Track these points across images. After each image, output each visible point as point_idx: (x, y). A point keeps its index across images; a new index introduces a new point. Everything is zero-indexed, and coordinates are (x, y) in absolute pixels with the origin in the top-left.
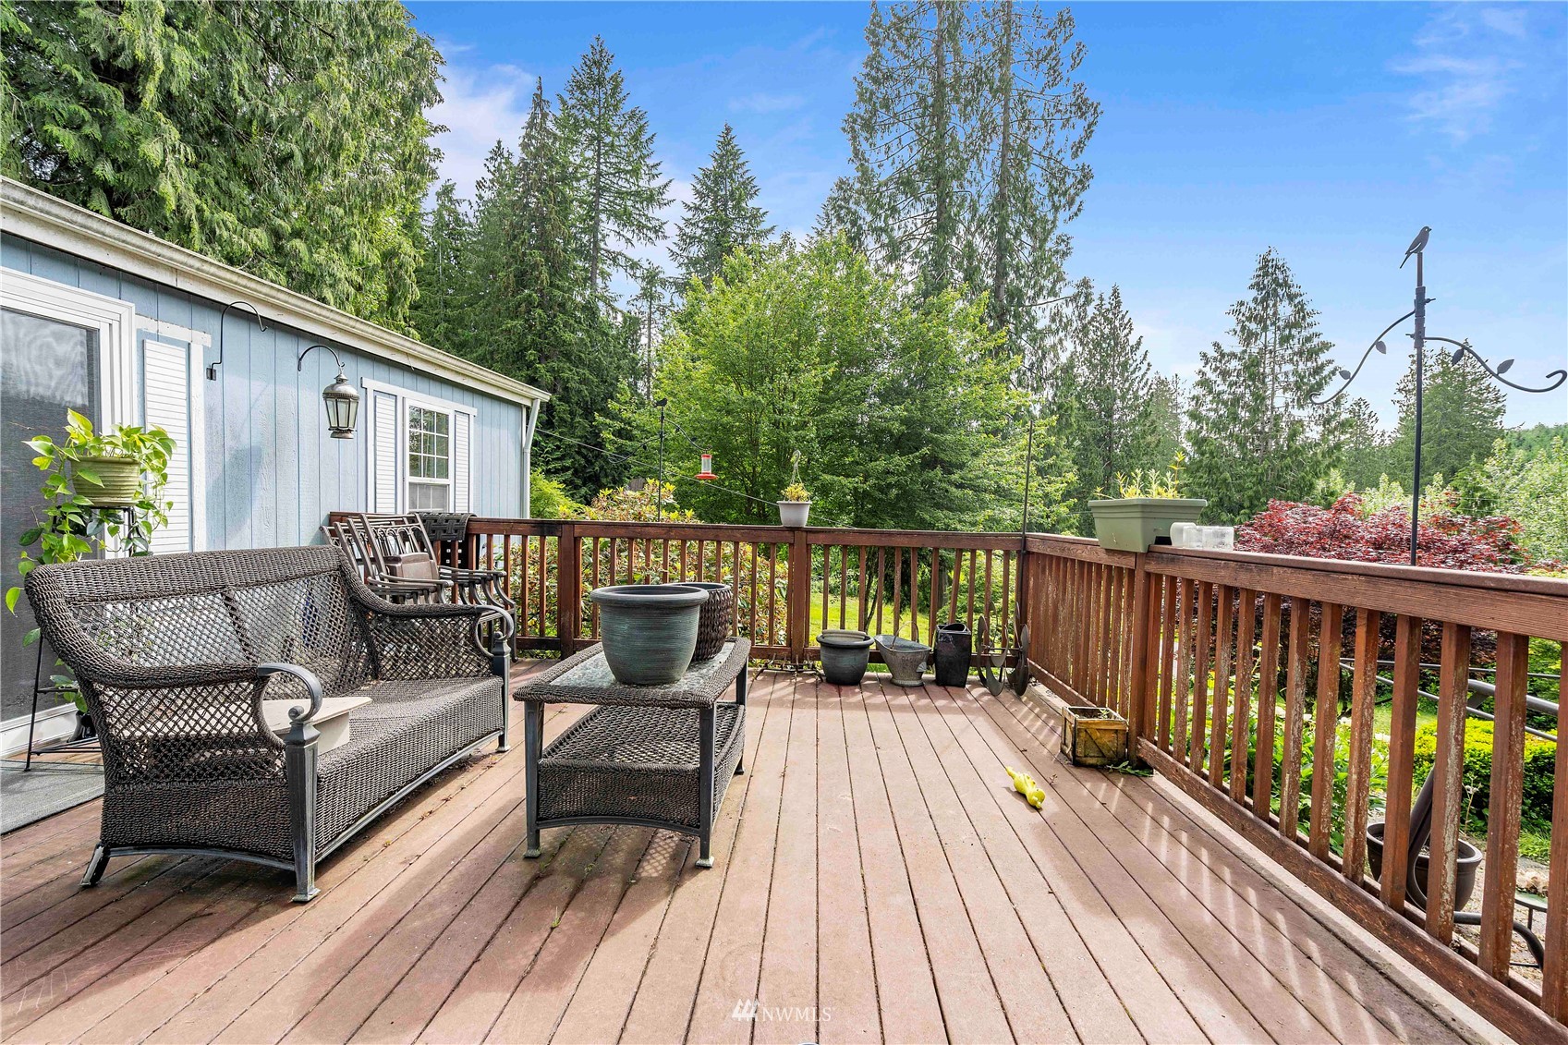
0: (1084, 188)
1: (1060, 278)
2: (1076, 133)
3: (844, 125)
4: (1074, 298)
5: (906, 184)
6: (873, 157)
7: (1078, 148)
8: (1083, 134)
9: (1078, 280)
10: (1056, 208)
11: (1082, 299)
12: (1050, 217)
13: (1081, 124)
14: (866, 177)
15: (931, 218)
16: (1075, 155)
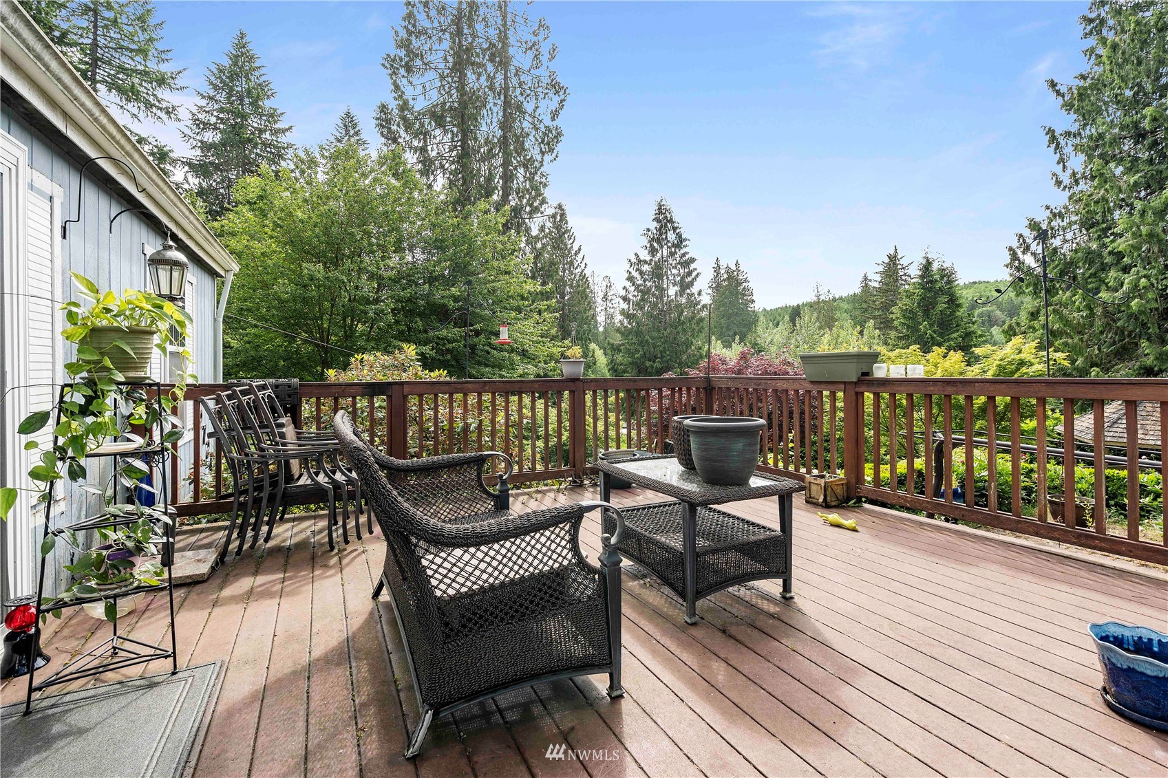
0: (558, 142)
1: (543, 202)
2: (554, 105)
3: (384, 62)
4: (554, 216)
5: (438, 119)
6: (409, 92)
7: (554, 115)
8: (558, 106)
9: (555, 204)
10: (543, 153)
11: (558, 218)
12: (539, 158)
13: (556, 99)
14: (404, 107)
15: (456, 147)
16: (553, 119)
